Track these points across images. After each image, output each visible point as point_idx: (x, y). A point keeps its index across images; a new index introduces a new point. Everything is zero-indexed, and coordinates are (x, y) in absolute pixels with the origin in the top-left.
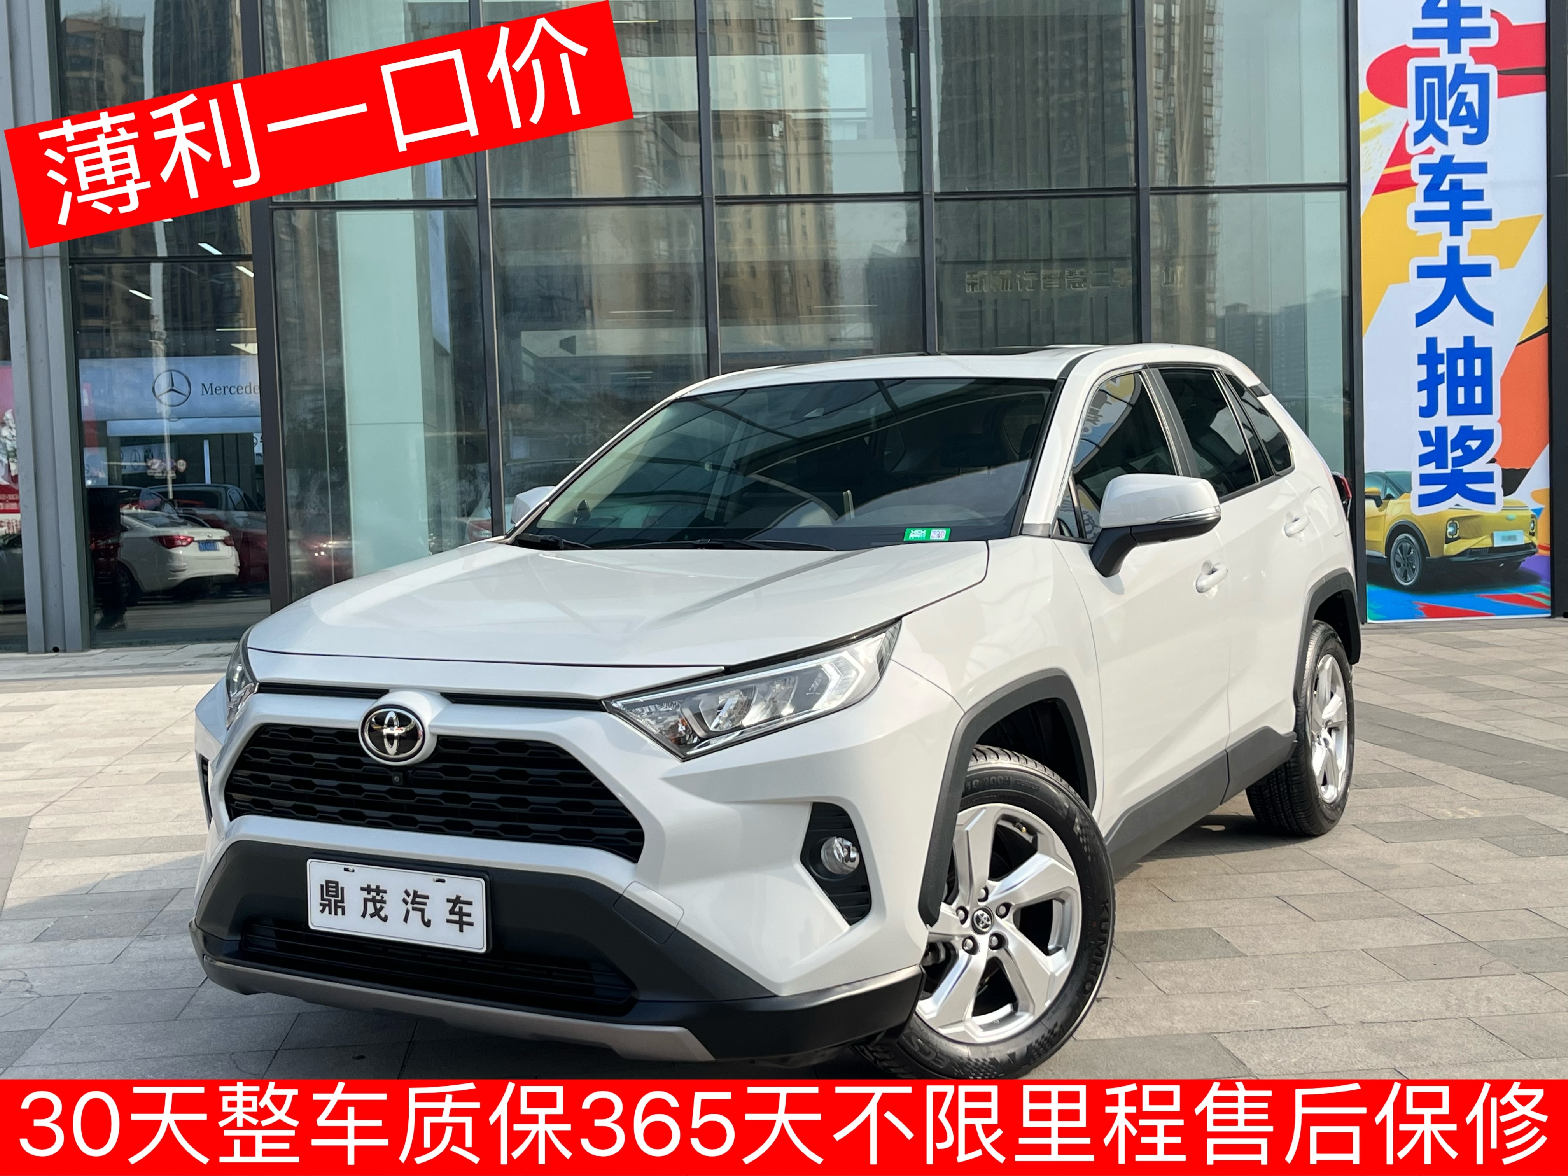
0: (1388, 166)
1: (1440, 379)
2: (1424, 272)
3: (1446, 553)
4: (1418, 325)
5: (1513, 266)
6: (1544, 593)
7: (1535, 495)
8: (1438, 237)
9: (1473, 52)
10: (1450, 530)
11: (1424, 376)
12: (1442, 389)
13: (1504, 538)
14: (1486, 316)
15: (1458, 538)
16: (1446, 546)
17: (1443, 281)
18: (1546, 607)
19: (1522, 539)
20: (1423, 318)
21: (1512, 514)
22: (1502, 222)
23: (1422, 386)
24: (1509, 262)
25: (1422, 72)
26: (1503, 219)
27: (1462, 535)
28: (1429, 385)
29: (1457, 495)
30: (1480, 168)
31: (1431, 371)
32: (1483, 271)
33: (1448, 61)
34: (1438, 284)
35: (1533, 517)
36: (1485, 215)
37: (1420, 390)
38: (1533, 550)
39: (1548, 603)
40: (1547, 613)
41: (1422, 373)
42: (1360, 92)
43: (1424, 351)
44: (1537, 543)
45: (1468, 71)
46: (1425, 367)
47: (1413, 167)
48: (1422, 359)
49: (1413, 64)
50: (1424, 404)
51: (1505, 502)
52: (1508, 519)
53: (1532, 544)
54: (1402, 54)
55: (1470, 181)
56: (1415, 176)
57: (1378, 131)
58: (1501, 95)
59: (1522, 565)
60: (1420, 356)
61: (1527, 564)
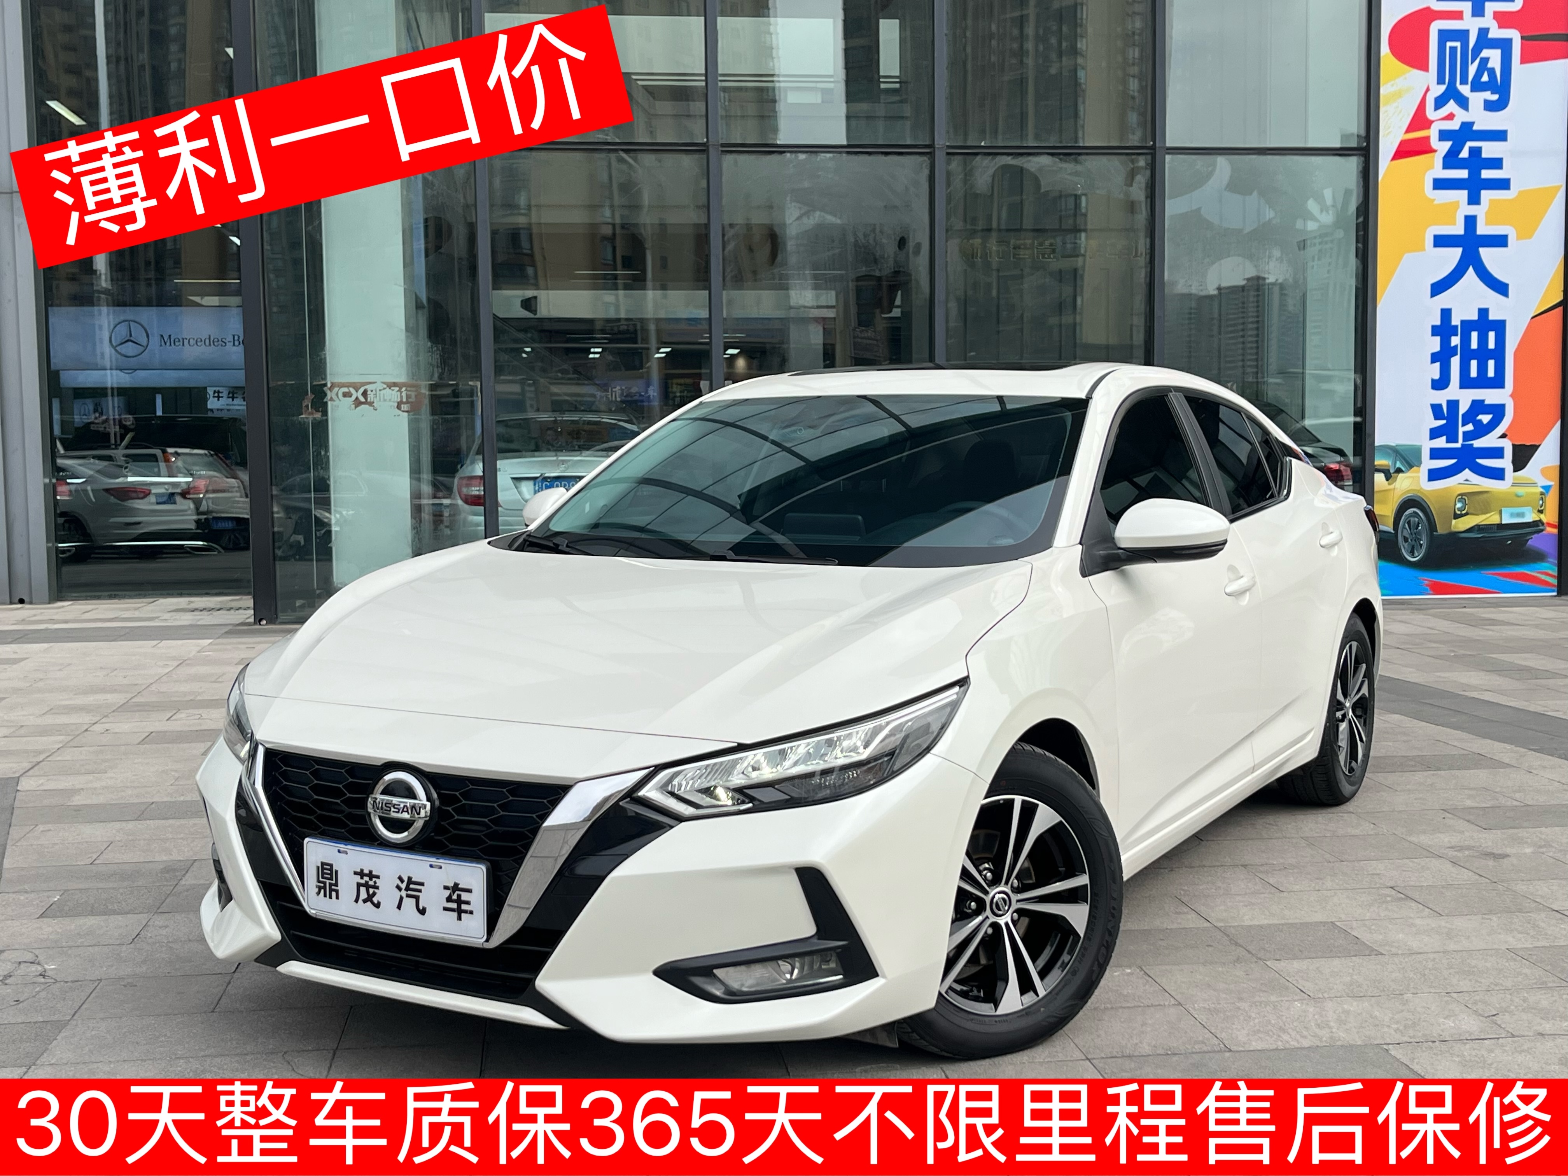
0: (1408, 131)
1: (1453, 351)
2: (1441, 241)
3: (1453, 529)
4: (1433, 295)
5: (1530, 238)
6: (1551, 572)
7: (1544, 472)
8: (1456, 205)
9: (1497, 15)
10: (1459, 505)
11: (1437, 348)
12: (1455, 362)
13: (1512, 515)
14: (1501, 288)
15: (1467, 514)
16: (1454, 522)
17: (1459, 250)
18: (1554, 586)
19: (1530, 516)
20: (1438, 288)
21: (1521, 491)
22: (1520, 193)
23: (1434, 358)
24: (1526, 233)
25: (1445, 36)
26: (1521, 189)
27: (1471, 511)
28: (1442, 357)
29: (1467, 470)
30: (1500, 136)
31: (1445, 342)
32: (1500, 241)
33: (1471, 25)
34: (1456, 253)
35: (1542, 494)
36: (1503, 184)
37: (1433, 362)
38: (1541, 528)
39: (1554, 581)
40: (1553, 591)
41: (1435, 345)
42: (1382, 54)
43: (1438, 322)
44: (1545, 520)
45: (1491, 35)
46: (1438, 339)
47: (1433, 133)
48: (1435, 331)
49: (1436, 26)
50: (1437, 376)
51: (1514, 478)
52: (1517, 496)
53: (1540, 521)
54: (1426, 16)
55: (1489, 150)
56: (1435, 143)
57: (1398, 95)
58: (1524, 61)
59: (1530, 542)
60: (1434, 327)
61: (1534, 542)
